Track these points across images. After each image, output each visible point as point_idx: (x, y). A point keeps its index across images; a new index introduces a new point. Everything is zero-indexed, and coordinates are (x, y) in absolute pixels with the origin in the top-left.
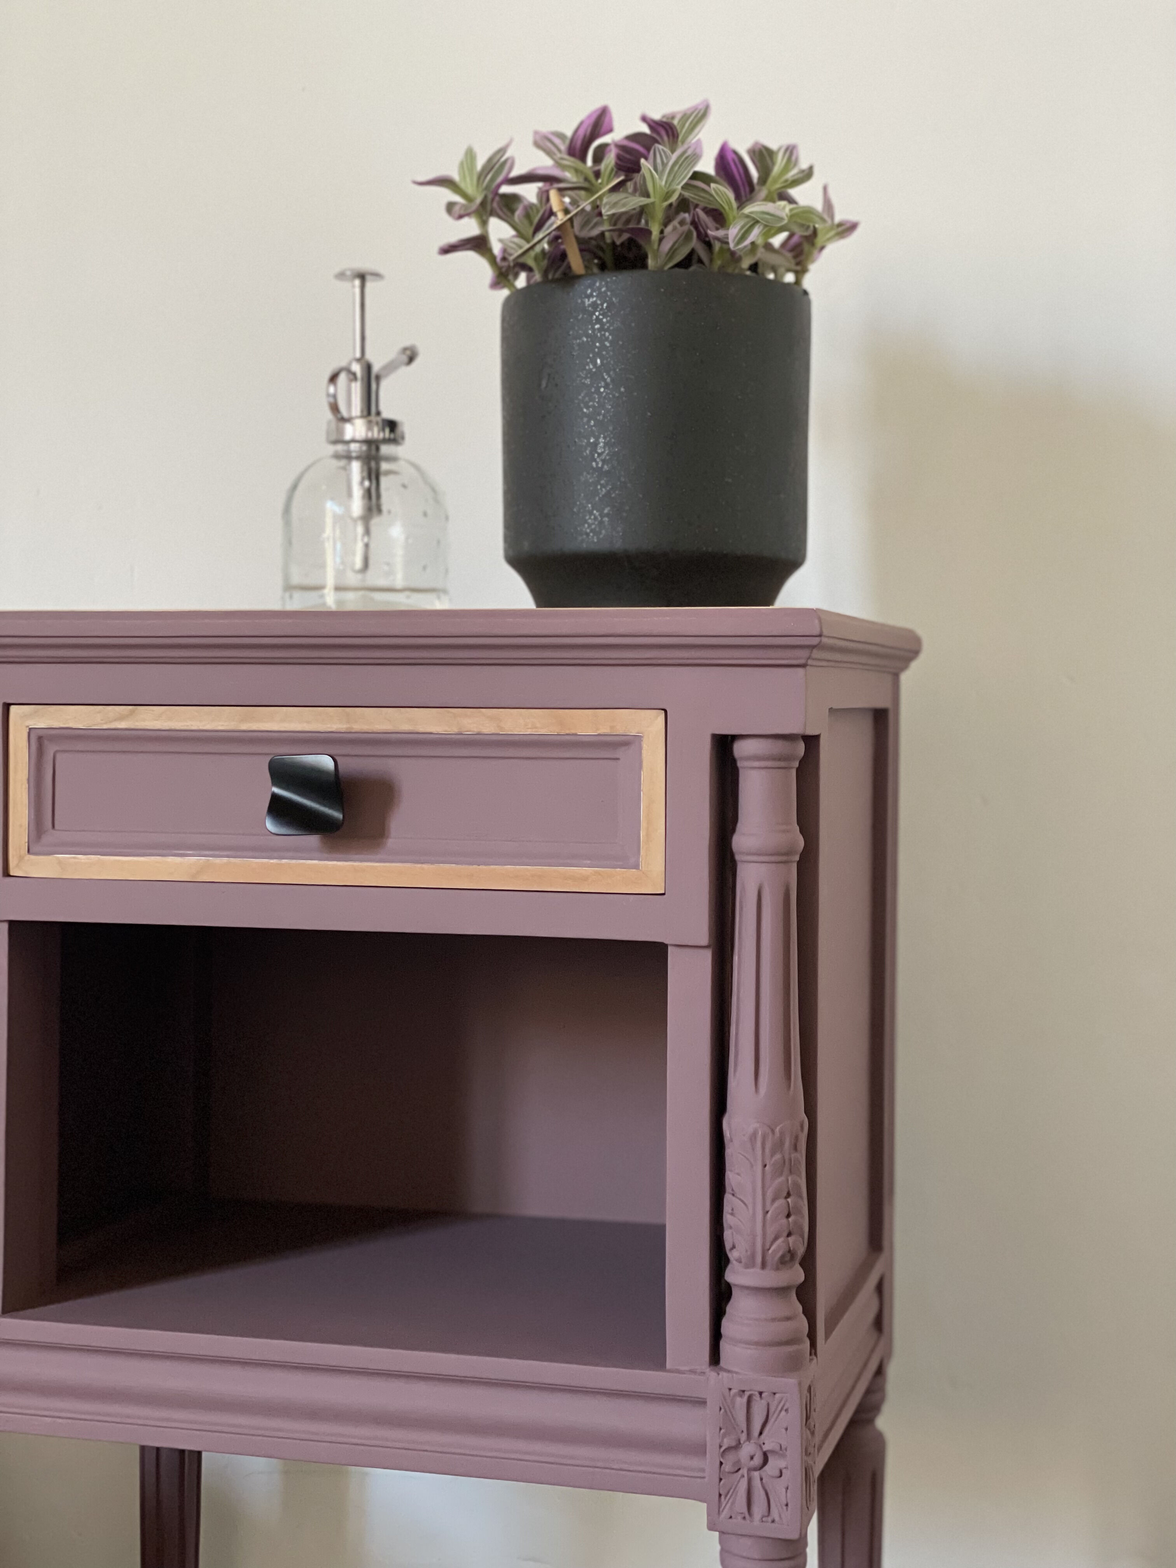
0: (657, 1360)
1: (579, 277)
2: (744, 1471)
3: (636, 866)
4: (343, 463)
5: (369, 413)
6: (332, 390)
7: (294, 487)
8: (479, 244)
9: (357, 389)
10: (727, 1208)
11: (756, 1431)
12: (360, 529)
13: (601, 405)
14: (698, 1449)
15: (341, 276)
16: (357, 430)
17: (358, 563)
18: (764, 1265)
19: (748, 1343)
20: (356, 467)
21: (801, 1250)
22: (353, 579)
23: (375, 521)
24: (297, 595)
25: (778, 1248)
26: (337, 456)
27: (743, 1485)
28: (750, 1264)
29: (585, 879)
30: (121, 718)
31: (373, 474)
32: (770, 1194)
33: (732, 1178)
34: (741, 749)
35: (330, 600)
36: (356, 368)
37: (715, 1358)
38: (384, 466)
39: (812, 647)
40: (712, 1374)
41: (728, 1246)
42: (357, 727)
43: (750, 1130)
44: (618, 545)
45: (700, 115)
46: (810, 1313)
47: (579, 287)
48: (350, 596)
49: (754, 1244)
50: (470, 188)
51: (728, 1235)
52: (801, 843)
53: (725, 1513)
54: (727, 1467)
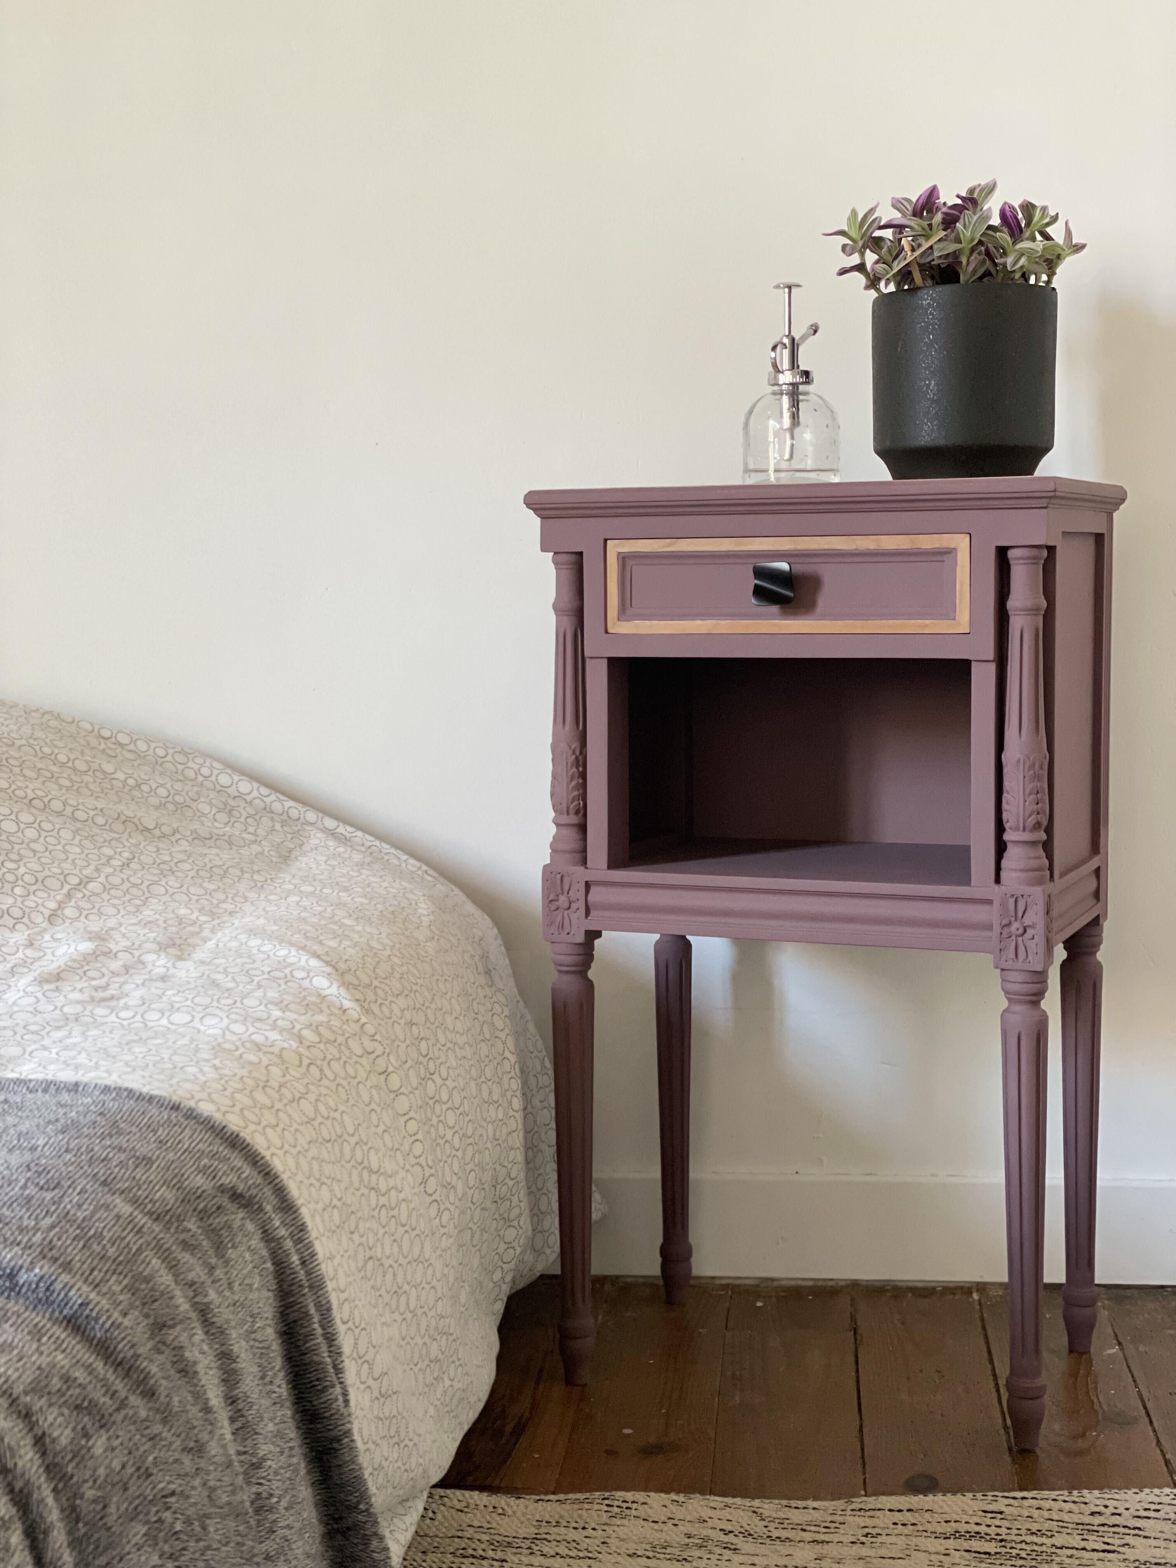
0: (966, 880)
1: (919, 288)
2: (1014, 937)
3: (954, 619)
4: (778, 397)
5: (793, 368)
6: (773, 355)
7: (751, 412)
8: (860, 268)
9: (786, 353)
10: (1004, 801)
11: (1020, 914)
12: (788, 435)
13: (933, 362)
14: (989, 927)
15: (777, 287)
16: (786, 378)
17: (787, 456)
18: (1024, 830)
19: (1015, 870)
20: (785, 400)
21: (1045, 823)
22: (784, 465)
23: (797, 431)
24: (753, 475)
25: (1031, 821)
26: (774, 394)
27: (1014, 943)
28: (1017, 829)
29: (926, 626)
30: (669, 545)
31: (795, 404)
32: (1027, 791)
33: (1007, 784)
34: (1012, 554)
35: (772, 478)
36: (786, 341)
37: (998, 880)
38: (801, 397)
39: (1051, 497)
40: (996, 887)
41: (1004, 820)
42: (800, 547)
43: (1016, 758)
44: (941, 442)
45: (990, 189)
46: (1050, 857)
47: (920, 293)
48: (783, 475)
49: (1018, 820)
50: (854, 234)
51: (1005, 816)
52: (1045, 604)
53: (1003, 959)
54: (1005, 935)
